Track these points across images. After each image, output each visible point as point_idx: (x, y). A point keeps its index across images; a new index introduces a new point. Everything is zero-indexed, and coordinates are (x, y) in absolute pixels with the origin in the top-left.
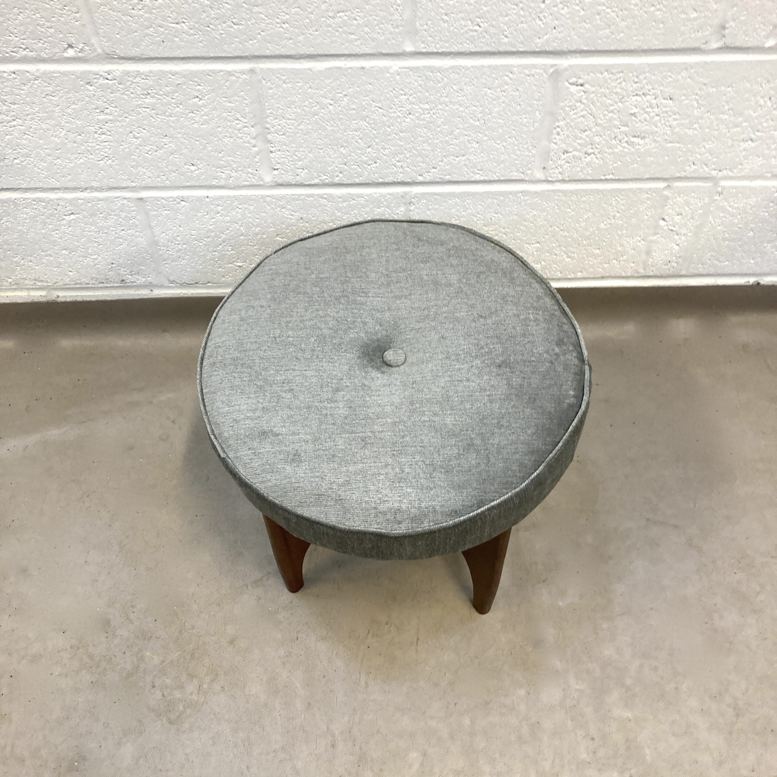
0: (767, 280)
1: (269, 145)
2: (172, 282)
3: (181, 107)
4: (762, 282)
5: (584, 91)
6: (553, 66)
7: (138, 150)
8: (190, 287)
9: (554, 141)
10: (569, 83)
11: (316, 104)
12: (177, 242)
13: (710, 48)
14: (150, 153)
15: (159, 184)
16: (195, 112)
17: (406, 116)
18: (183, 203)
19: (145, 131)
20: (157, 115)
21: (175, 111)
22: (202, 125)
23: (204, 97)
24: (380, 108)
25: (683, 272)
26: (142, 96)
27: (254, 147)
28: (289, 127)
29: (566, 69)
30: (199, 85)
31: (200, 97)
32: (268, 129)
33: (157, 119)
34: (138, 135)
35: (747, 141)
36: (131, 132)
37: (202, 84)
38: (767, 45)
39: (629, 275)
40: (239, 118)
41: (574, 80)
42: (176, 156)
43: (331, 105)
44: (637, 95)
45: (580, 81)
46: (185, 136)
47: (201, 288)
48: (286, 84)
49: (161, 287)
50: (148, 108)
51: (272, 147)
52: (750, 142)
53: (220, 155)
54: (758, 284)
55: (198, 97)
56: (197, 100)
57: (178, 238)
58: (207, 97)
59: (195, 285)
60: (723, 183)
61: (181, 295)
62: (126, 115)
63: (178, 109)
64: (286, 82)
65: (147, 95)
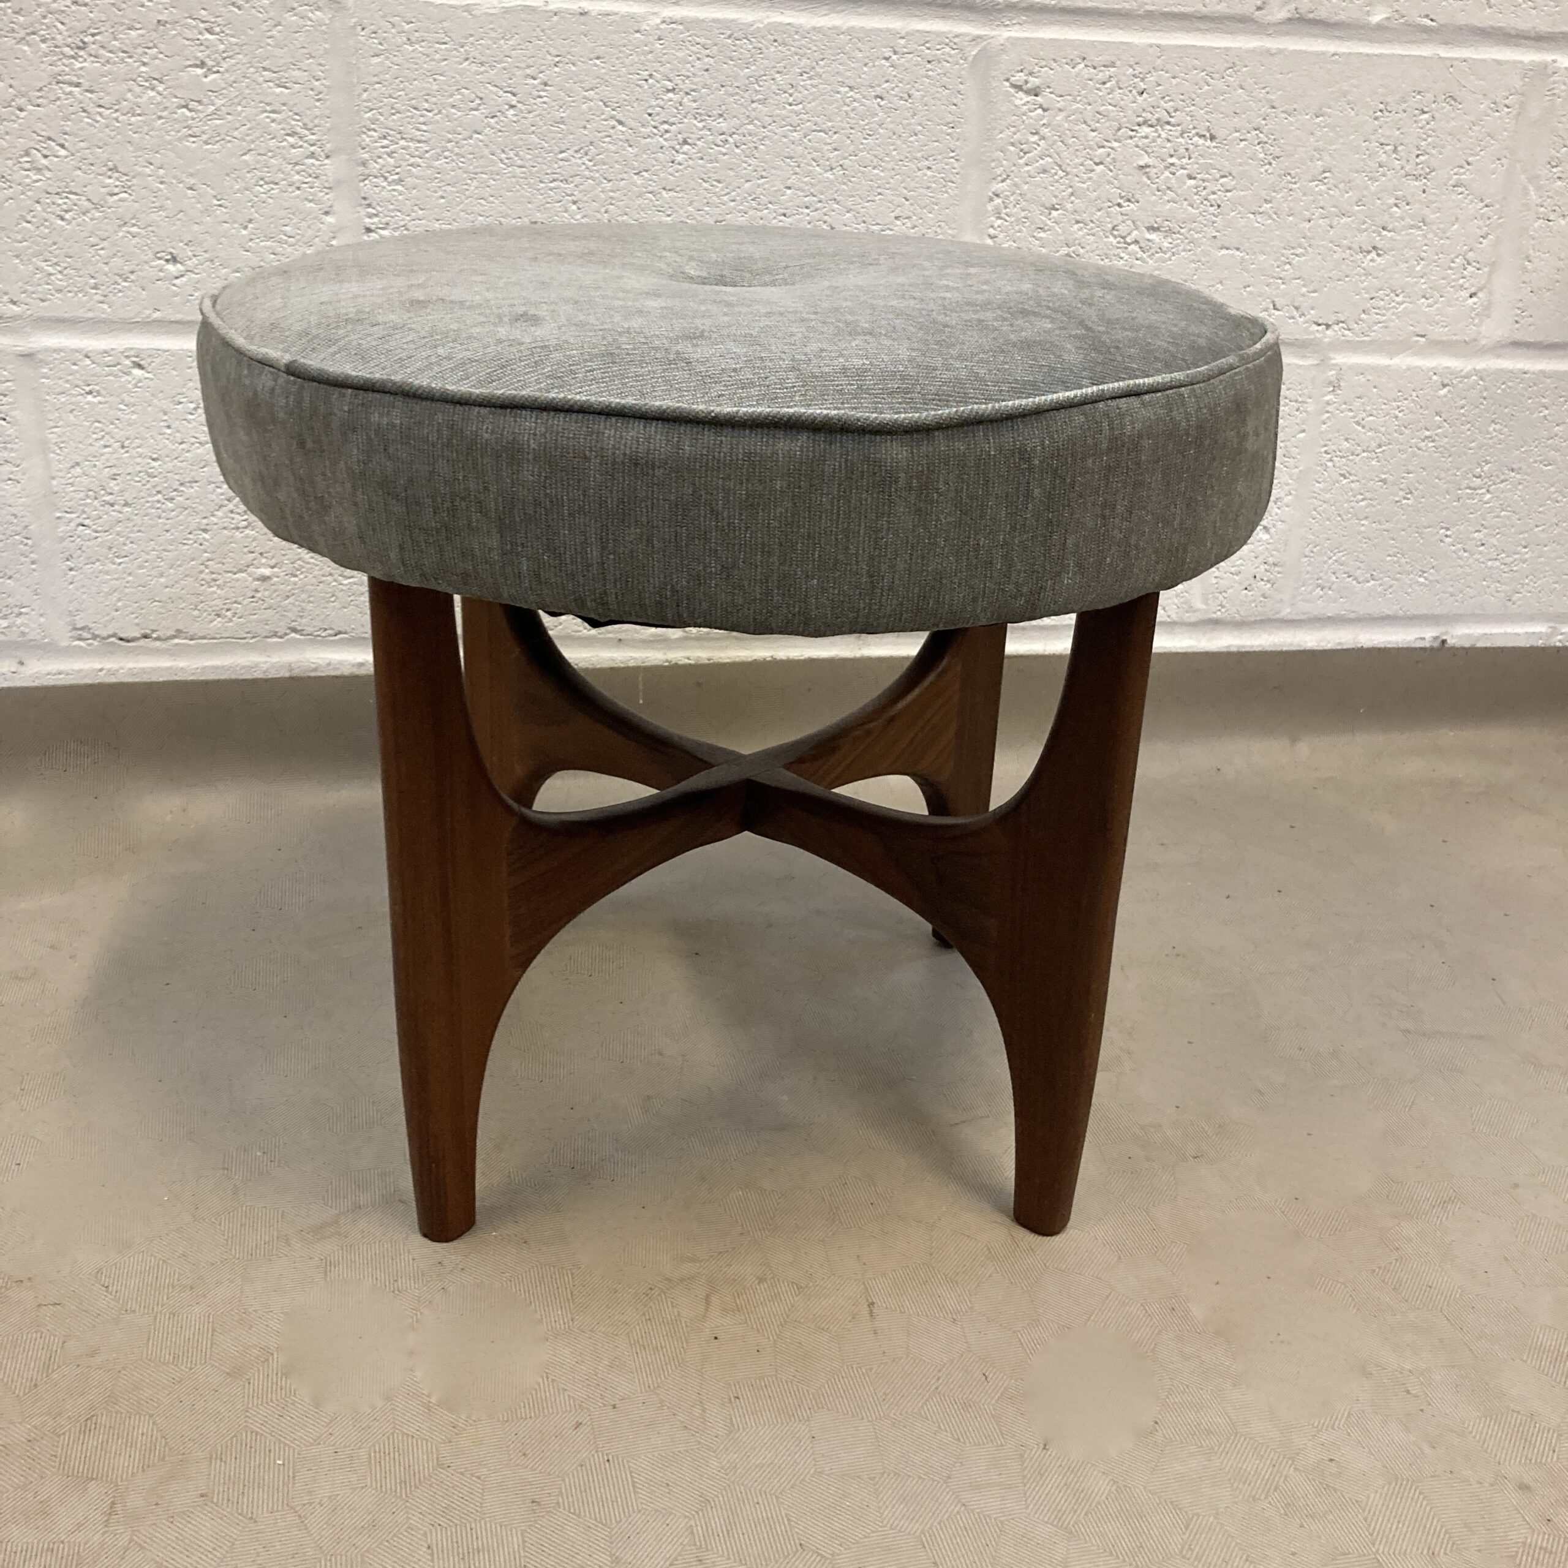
0: (1461, 635)
1: (363, 211)
2: (80, 632)
3: (160, 88)
4: (1451, 642)
5: (1041, 107)
6: (976, 39)
7: (39, 208)
8: (129, 652)
9: (992, 231)
10: (1014, 86)
11: (478, 101)
12: (107, 498)
13: (1270, 18)
14: (67, 216)
15: (81, 313)
16: (192, 105)
17: (678, 147)
18: (137, 372)
19: (63, 152)
20: (100, 106)
21: (145, 97)
22: (206, 143)
23: (218, 64)
24: (620, 123)
25: (1286, 612)
26: (67, 50)
27: (327, 213)
28: (412, 160)
29: (1003, 48)
30: (209, 31)
31: (210, 63)
32: (364, 164)
33: (99, 118)
34: (45, 162)
35: (1369, 252)
36: (27, 154)
37: (217, 29)
38: (1375, 19)
39: (1174, 617)
40: (299, 130)
41: (1019, 78)
42: (134, 229)
43: (512, 107)
44: (1145, 122)
45: (1034, 81)
46: (162, 171)
47: (157, 652)
48: (411, 44)
49: (48, 649)
50: (78, 85)
51: (370, 216)
52: (1373, 255)
53: (244, 232)
54: (1444, 642)
55: (203, 64)
56: (199, 71)
57: (112, 483)
58: (225, 65)
59: (143, 642)
60: (1340, 359)
61: (103, 678)
62: (21, 101)
63: (152, 94)
64: (413, 39)
65: (79, 48)
